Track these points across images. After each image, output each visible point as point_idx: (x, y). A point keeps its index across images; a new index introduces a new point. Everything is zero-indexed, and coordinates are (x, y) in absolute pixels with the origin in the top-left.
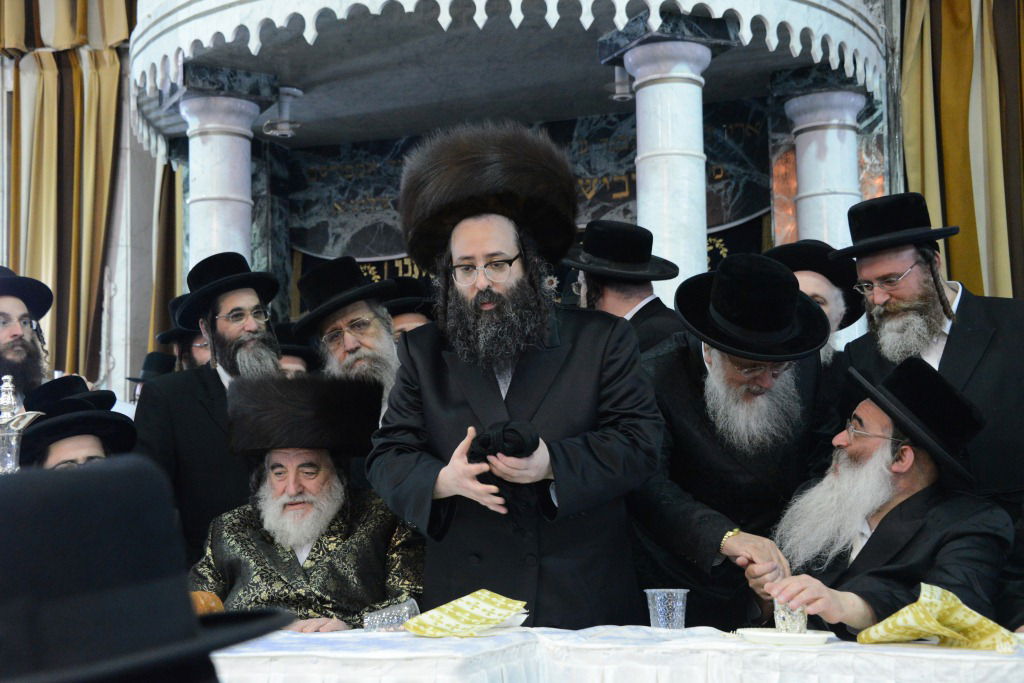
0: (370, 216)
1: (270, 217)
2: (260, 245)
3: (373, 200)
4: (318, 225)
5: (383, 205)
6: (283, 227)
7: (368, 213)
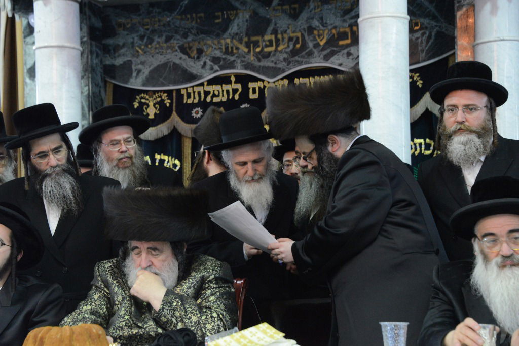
0: (162, 56)
1: (90, 57)
3: (165, 45)
4: (124, 63)
5: (172, 49)
6: (99, 64)
7: (161, 55)
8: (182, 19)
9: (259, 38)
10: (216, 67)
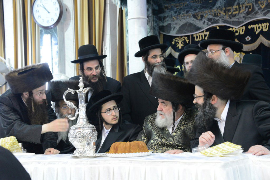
1: (153, 23)
2: (150, 32)
3: (186, 15)
4: (168, 24)
5: (189, 16)
6: (157, 26)
7: (184, 19)
8: (194, 2)
9: (231, 8)
10: (210, 23)
